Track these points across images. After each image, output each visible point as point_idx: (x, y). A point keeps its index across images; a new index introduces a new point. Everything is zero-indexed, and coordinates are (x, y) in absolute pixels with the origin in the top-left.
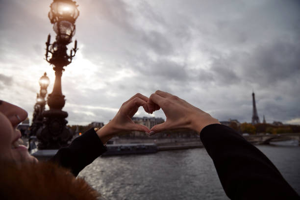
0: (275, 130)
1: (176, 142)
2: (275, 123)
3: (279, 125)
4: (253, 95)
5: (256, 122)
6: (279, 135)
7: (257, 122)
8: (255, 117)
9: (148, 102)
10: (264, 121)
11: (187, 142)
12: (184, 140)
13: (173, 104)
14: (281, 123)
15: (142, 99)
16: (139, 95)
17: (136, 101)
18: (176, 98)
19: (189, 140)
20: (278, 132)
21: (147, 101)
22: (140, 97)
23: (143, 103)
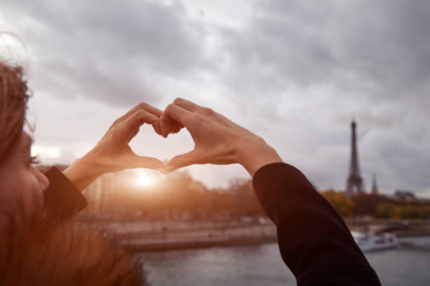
0: (397, 209)
1: (165, 230)
2: (398, 193)
3: (408, 199)
4: (354, 126)
5: (355, 189)
6: (406, 222)
7: (359, 189)
8: (355, 179)
9: (161, 118)
10: (375, 188)
11: (192, 230)
12: (183, 226)
13: (207, 122)
14: (411, 195)
15: (151, 112)
16: (143, 106)
17: (140, 117)
18: (210, 112)
19: (197, 226)
20: (404, 216)
21: (159, 116)
22: (146, 110)
23: (152, 119)
